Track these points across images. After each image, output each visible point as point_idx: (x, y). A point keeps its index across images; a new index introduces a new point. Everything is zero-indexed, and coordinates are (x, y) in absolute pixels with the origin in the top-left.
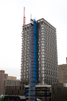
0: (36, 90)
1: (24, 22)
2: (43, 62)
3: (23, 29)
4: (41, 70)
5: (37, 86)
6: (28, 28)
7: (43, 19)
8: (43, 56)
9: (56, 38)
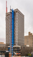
0: (14, 48)
1: (7, 11)
2: (17, 35)
3: (6, 15)
4: (16, 39)
5: (14, 46)
6: (9, 15)
7: (17, 9)
8: (17, 31)
9: (24, 21)
